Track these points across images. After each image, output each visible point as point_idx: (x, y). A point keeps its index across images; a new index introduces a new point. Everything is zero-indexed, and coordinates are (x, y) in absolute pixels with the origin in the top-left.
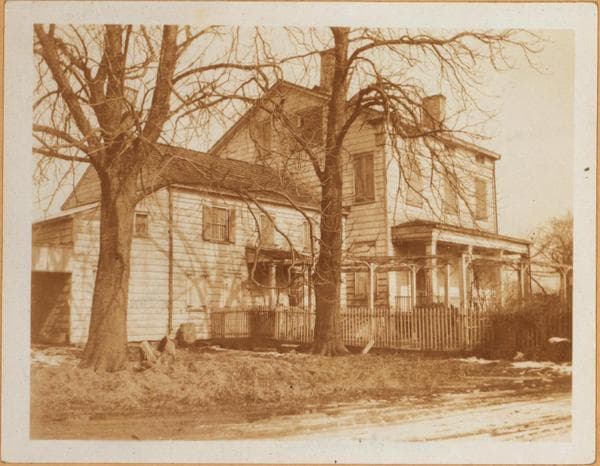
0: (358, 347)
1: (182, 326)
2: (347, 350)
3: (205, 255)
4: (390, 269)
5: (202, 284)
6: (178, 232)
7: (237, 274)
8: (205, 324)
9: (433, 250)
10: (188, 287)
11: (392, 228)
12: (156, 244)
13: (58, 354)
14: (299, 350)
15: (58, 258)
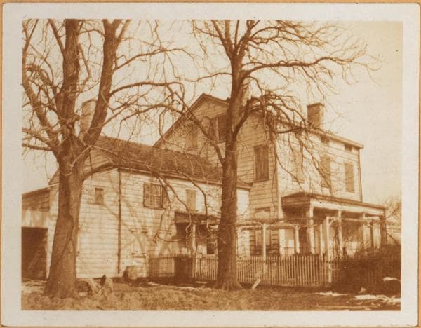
0: (249, 284)
1: (127, 267)
2: (240, 286)
3: (144, 217)
4: (280, 228)
5: (142, 238)
6: (126, 201)
7: (168, 231)
8: (144, 266)
9: (311, 214)
10: (132, 240)
11: (282, 198)
12: (109, 210)
13: (35, 285)
14: (207, 286)
15: (38, 218)
